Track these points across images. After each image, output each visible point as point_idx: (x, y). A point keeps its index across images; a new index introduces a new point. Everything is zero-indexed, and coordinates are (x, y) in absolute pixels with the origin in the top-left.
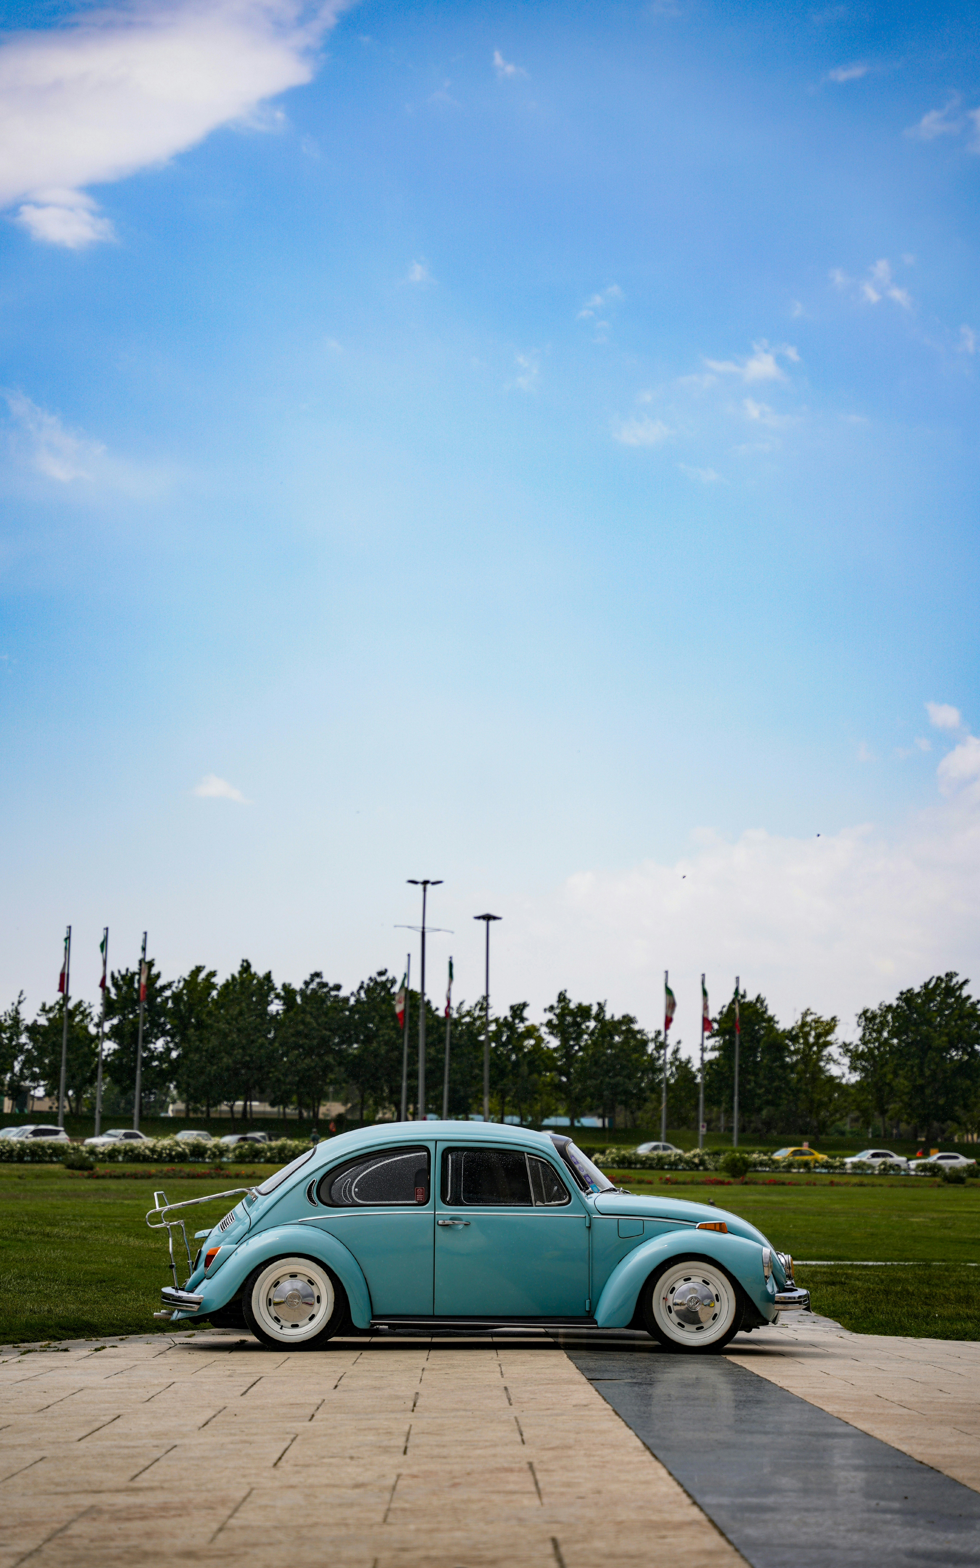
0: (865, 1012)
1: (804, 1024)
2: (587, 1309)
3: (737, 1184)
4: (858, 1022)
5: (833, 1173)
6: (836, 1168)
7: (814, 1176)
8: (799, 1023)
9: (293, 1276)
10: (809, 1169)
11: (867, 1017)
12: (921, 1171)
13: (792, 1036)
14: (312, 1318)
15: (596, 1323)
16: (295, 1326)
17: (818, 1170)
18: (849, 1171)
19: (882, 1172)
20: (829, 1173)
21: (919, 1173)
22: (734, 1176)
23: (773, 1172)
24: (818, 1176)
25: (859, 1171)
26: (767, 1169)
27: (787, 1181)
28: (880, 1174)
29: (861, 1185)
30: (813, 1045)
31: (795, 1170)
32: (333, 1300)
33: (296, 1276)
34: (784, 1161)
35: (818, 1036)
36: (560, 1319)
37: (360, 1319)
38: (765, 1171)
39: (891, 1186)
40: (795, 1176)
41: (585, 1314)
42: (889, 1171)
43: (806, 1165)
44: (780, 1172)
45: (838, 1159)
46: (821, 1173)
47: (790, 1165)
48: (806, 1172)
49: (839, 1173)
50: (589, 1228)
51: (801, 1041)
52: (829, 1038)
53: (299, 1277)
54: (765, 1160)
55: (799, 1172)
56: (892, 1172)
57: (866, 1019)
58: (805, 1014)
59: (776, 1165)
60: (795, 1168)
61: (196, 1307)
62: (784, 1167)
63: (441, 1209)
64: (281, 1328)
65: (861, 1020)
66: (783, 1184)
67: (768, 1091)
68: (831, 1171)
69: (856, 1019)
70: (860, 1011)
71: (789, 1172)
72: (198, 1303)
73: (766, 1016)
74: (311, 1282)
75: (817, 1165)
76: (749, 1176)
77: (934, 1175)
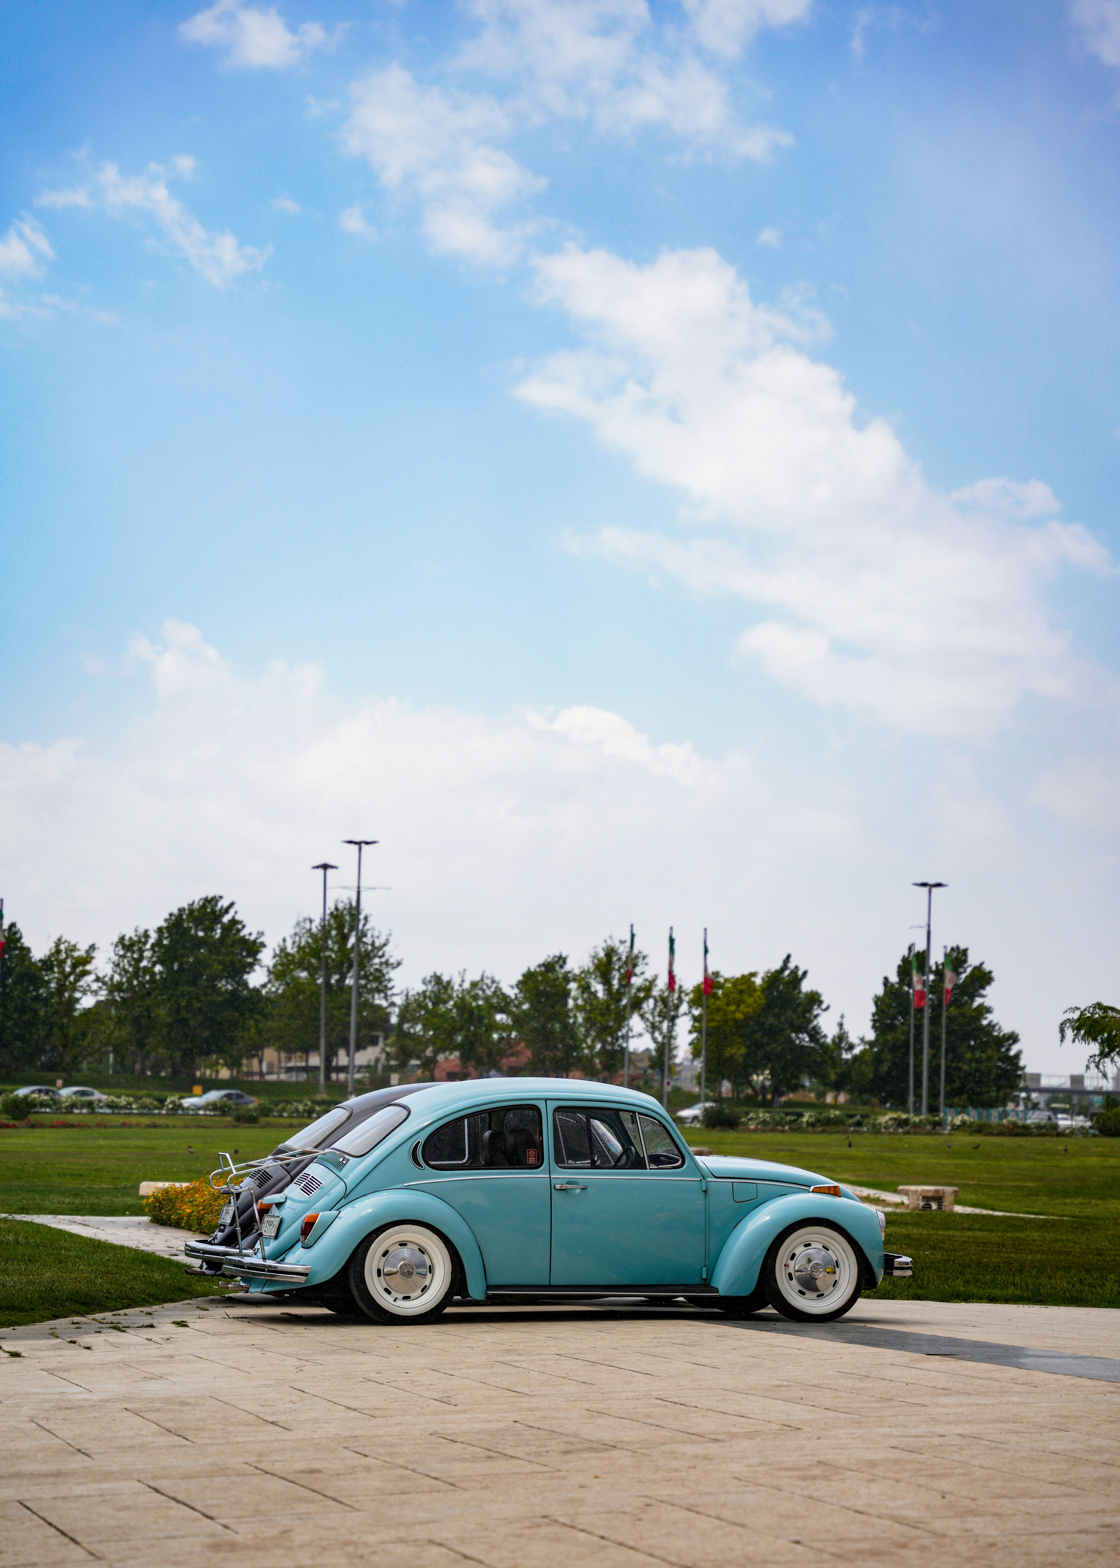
0: (122, 939)
1: (58, 951)
2: (704, 1277)
3: (23, 1127)
4: (115, 951)
5: (119, 1114)
6: (122, 1108)
7: (99, 1118)
8: (53, 950)
9: (403, 1244)
10: (93, 1109)
11: (128, 946)
12: (211, 1110)
13: (47, 964)
14: (425, 1289)
15: (718, 1292)
16: (406, 1298)
17: (101, 1111)
18: (135, 1111)
19: (170, 1112)
20: (113, 1113)
21: (208, 1113)
22: (15, 1118)
23: (53, 1113)
24: (104, 1117)
25: (145, 1111)
26: (48, 1110)
27: (76, 1123)
28: (167, 1114)
29: (155, 1126)
30: (70, 974)
31: (76, 1111)
32: (450, 1270)
33: (405, 1245)
34: (66, 1101)
35: (74, 966)
36: (679, 1288)
37: (476, 1290)
38: (46, 1113)
39: (185, 1127)
40: (80, 1117)
41: (701, 1282)
42: (177, 1110)
43: (90, 1105)
44: (62, 1113)
45: (123, 1097)
46: (104, 1114)
47: (73, 1105)
48: (89, 1113)
49: (125, 1114)
50: (705, 1192)
51: (56, 970)
52: (88, 967)
53: (409, 1245)
54: (46, 1100)
55: (81, 1113)
56: (180, 1112)
57: (124, 946)
58: (59, 942)
59: (58, 1106)
60: (77, 1108)
61: (302, 1279)
62: (66, 1108)
63: (555, 1173)
64: (395, 1301)
65: (117, 949)
66: (72, 1126)
67: (16, 1025)
68: (116, 1111)
69: (112, 948)
70: (116, 939)
71: (71, 1113)
72: (306, 1275)
73: (19, 945)
74: (422, 1251)
75: (101, 1105)
76: (32, 1118)
77: (224, 1114)
